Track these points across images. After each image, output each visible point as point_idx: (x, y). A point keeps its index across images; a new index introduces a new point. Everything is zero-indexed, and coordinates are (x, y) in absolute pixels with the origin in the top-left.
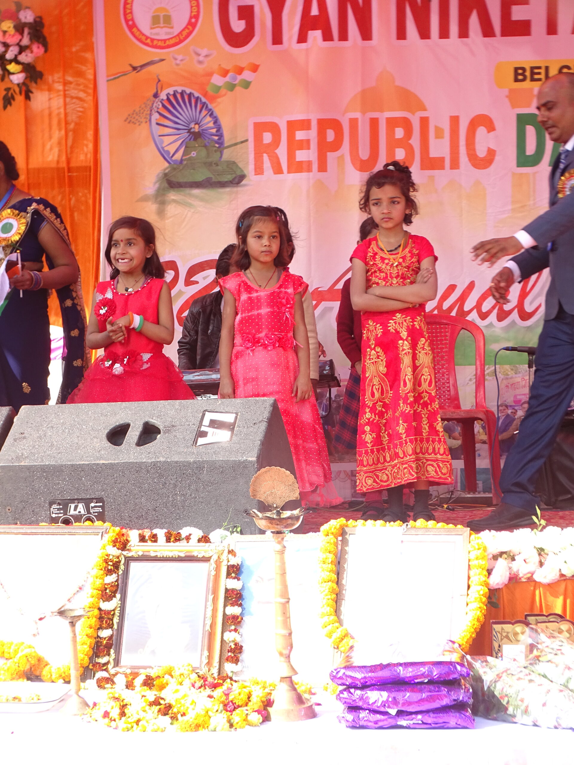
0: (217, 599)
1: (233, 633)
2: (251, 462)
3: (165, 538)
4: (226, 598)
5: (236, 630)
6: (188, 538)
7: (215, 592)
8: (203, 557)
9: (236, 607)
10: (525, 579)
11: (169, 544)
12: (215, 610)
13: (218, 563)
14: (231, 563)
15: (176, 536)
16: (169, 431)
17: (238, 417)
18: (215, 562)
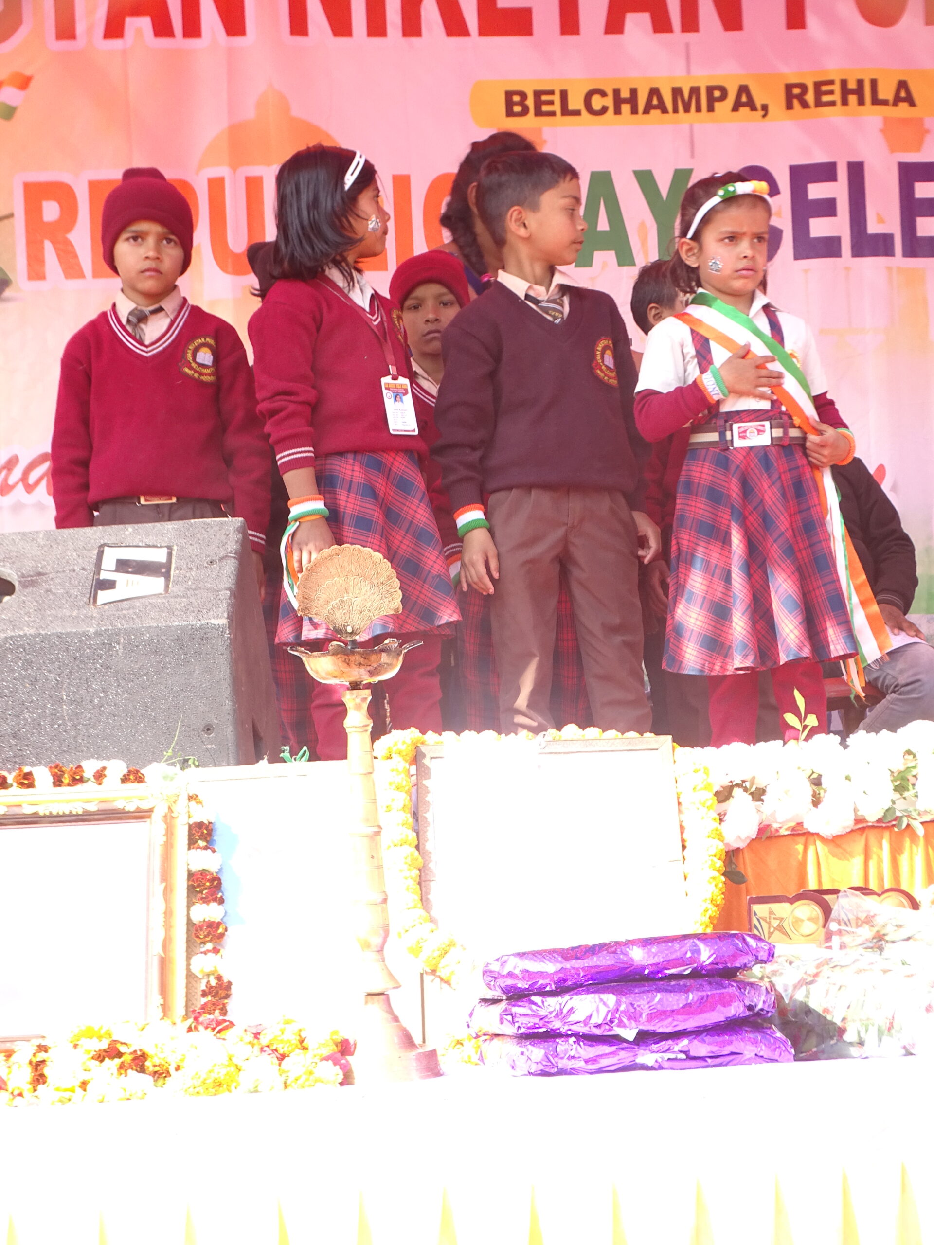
0: (171, 891)
1: (210, 955)
2: (217, 627)
3: (51, 779)
4: (191, 890)
5: (216, 951)
6: (99, 776)
7: (166, 876)
8: (138, 810)
9: (214, 905)
10: (787, 829)
11: (58, 790)
12: (168, 914)
13: (169, 819)
14: (197, 819)
15: (75, 773)
16: (33, 583)
17: (174, 553)
18: (163, 818)
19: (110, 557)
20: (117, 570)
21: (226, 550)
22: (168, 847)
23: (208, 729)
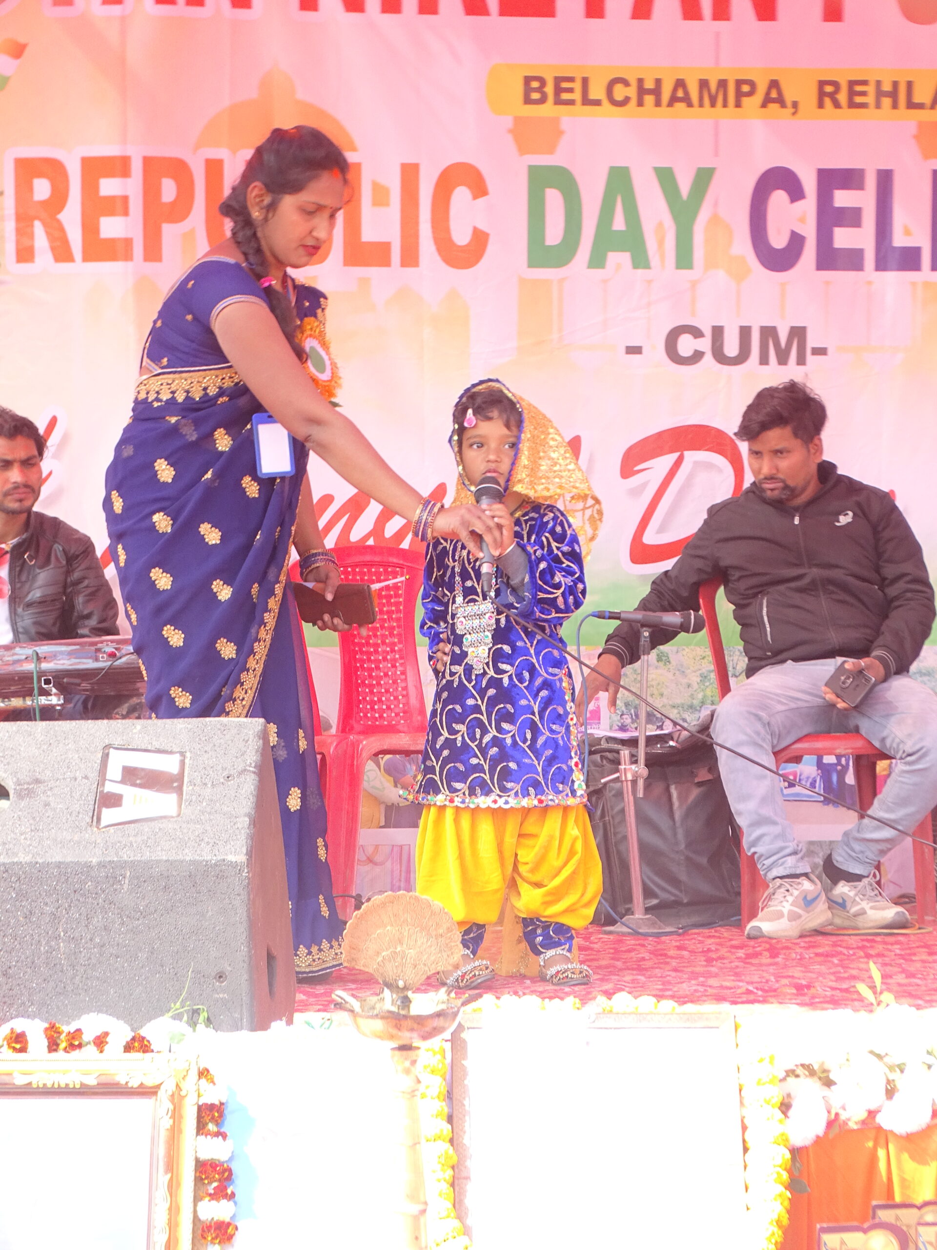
0: (178, 1184)
2: (231, 864)
3: (46, 1043)
4: (198, 1181)
6: (100, 1042)
7: (171, 1165)
8: (142, 1085)
9: (224, 1202)
11: (54, 1055)
12: (174, 1210)
13: (177, 1099)
14: (207, 1099)
15: (73, 1038)
16: (30, 793)
17: (187, 761)
18: (170, 1098)
19: (118, 761)
20: (123, 782)
21: (244, 761)
22: (175, 1133)
23: (220, 976)
